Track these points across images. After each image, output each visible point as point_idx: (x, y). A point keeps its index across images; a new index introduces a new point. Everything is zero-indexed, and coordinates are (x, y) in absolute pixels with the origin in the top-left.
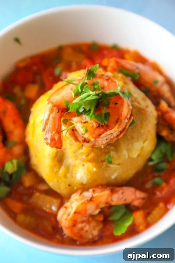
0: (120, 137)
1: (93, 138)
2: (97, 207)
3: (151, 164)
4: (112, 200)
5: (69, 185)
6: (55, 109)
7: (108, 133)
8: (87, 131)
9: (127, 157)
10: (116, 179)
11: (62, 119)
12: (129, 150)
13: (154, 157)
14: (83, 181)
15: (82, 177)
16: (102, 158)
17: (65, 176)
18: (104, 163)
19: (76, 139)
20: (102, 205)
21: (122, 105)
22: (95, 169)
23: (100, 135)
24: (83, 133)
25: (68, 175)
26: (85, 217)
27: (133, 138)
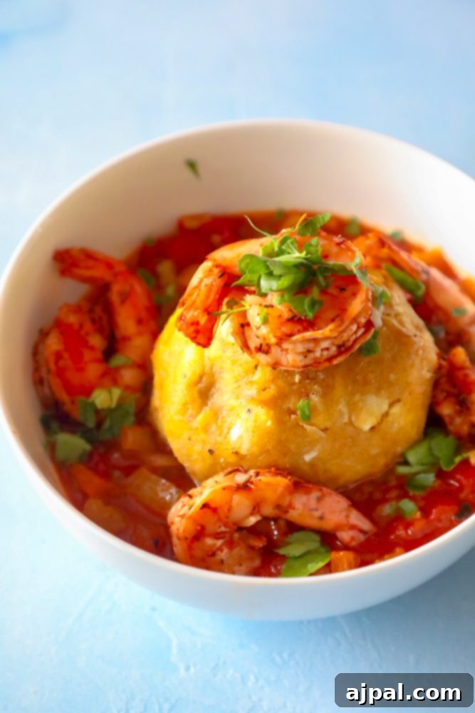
0: (335, 362)
1: (275, 336)
2: (256, 509)
3: (402, 470)
4: (290, 506)
5: (211, 452)
6: (216, 271)
7: (309, 334)
8: (266, 321)
9: (346, 419)
10: (312, 464)
11: (226, 300)
12: (353, 408)
13: (412, 457)
14: (240, 448)
15: (240, 438)
16: (291, 404)
17: (206, 429)
18: (293, 417)
19: (245, 346)
20: (268, 510)
21: (354, 295)
22: (269, 423)
23: (291, 335)
24: (258, 325)
25: (214, 428)
26: (226, 525)
27: (366, 382)
